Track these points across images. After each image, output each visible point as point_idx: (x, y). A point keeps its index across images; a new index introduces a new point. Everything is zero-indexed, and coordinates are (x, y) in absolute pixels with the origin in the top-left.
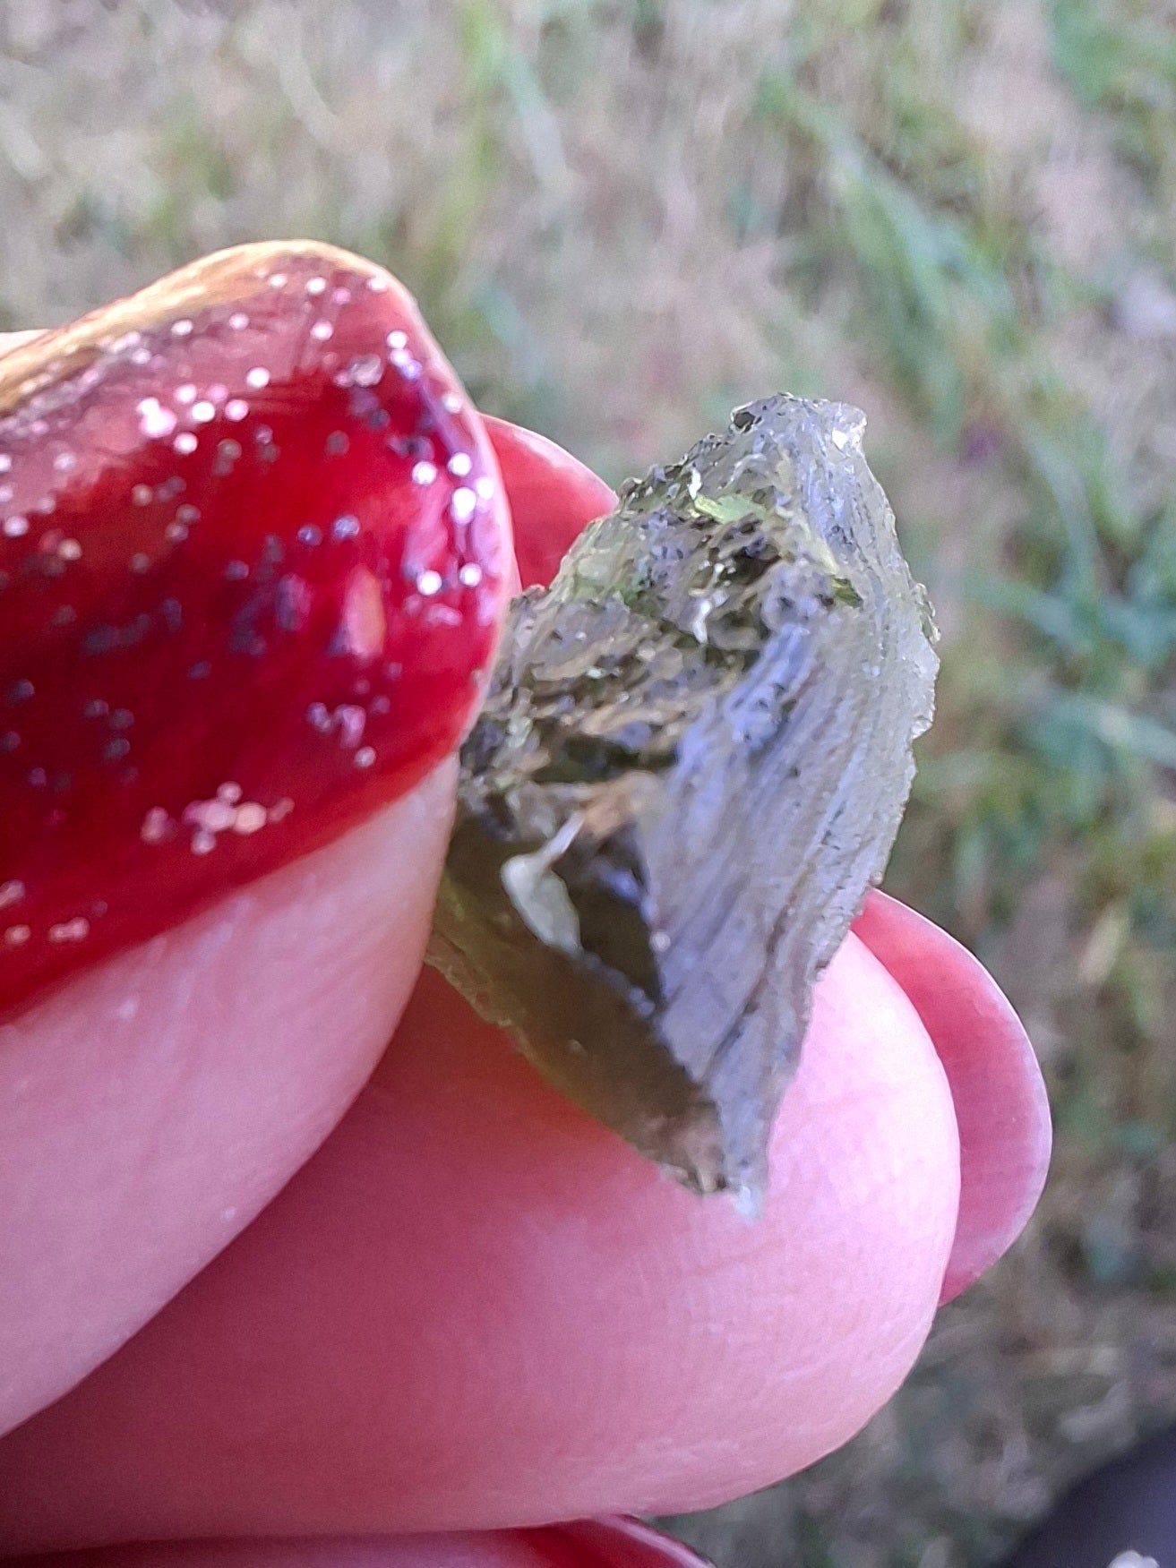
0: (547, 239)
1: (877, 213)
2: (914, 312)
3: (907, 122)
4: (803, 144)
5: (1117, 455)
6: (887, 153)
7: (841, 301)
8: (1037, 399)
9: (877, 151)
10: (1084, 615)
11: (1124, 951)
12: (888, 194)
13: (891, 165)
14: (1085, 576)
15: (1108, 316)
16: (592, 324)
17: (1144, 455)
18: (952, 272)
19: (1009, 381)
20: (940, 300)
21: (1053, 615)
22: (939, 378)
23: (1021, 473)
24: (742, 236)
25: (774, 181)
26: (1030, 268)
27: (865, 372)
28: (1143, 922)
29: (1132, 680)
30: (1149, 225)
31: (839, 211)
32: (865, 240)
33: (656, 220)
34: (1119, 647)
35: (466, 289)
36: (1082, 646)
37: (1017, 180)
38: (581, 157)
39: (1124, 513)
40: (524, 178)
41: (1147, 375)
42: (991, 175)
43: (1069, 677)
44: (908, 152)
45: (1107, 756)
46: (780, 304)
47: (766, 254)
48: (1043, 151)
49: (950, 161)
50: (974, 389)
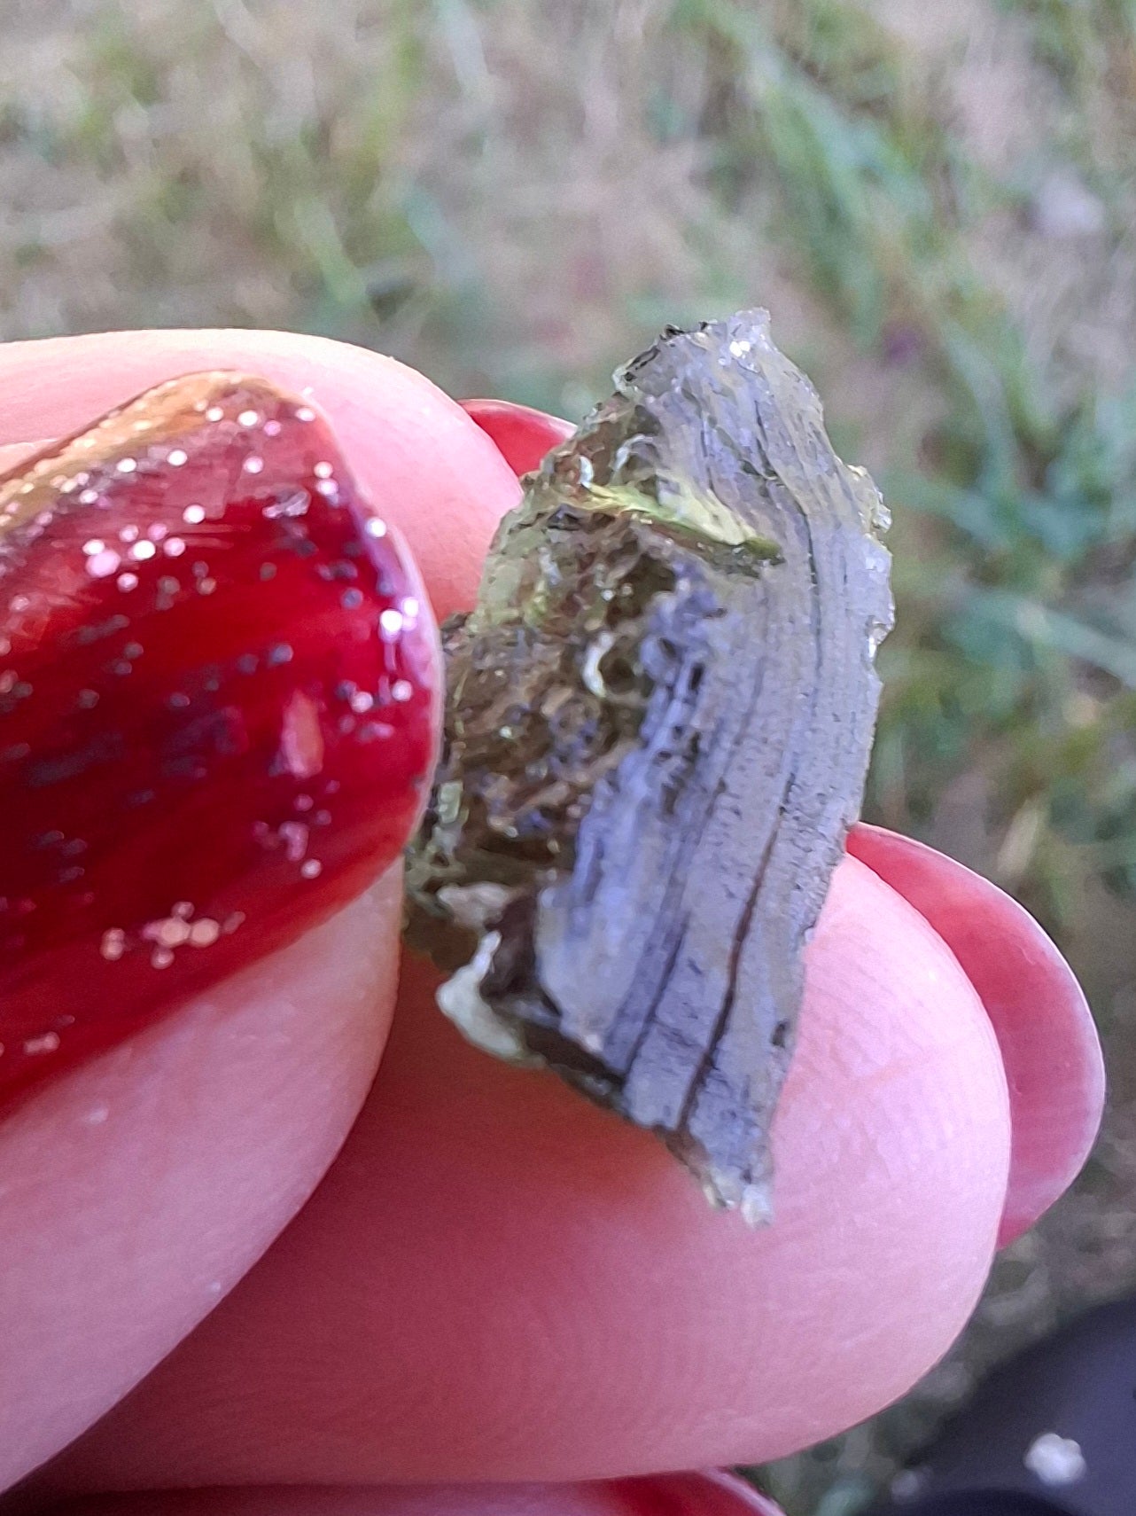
0: (470, 145)
1: (796, 117)
2: (834, 214)
3: (824, 26)
4: (721, 49)
5: (1034, 355)
6: (805, 55)
7: (762, 203)
8: (955, 300)
9: (795, 55)
10: (1005, 513)
11: (1041, 845)
12: (805, 97)
13: (808, 69)
14: (1005, 474)
15: (1025, 216)
16: (517, 228)
17: (1062, 353)
18: (870, 175)
19: (928, 283)
20: (858, 203)
21: (972, 513)
22: (859, 279)
23: (941, 373)
24: (663, 141)
25: (694, 87)
26: (946, 169)
27: (786, 274)
28: (1061, 816)
29: (1050, 577)
30: (1066, 124)
31: (758, 114)
32: (784, 143)
33: (577, 123)
34: (1037, 543)
35: (392, 194)
36: (1000, 542)
37: (934, 81)
38: (502, 62)
39: (1042, 411)
40: (446, 85)
41: (1064, 274)
42: (908, 77)
43: (989, 574)
44: (827, 54)
45: (1026, 651)
46: (700, 206)
47: (687, 157)
48: (960, 52)
49: (868, 63)
50: (894, 290)
